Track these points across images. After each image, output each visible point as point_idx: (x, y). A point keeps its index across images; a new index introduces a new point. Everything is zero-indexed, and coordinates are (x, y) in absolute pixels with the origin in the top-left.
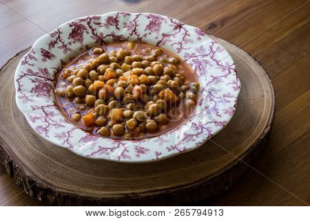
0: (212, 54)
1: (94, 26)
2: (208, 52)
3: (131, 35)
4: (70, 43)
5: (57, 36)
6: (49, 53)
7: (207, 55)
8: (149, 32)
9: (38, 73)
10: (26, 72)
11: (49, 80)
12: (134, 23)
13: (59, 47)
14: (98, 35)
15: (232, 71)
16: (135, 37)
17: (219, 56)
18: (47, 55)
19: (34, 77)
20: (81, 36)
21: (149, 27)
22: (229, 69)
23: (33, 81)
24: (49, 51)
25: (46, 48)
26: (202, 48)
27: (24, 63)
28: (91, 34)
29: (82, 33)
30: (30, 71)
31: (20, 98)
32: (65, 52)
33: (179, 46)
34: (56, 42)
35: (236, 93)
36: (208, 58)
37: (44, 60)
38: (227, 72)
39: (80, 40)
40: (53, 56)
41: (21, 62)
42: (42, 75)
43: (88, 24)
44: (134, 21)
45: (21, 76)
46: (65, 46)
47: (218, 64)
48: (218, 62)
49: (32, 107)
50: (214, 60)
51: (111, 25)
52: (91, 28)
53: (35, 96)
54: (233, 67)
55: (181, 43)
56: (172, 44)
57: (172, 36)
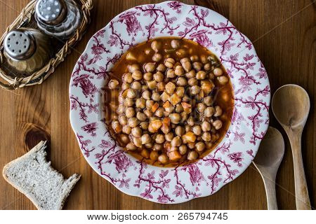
0: (201, 21)
1: (90, 67)
3: (122, 48)
4: (91, 100)
5: (78, 104)
6: (89, 125)
7: (199, 25)
8: (134, 34)
9: (104, 151)
10: (97, 160)
11: (114, 147)
12: (114, 35)
13: (89, 112)
14: (100, 71)
15: (231, 29)
16: (126, 47)
17: (208, 20)
18: (90, 128)
19: (106, 158)
20: (91, 85)
21: (130, 29)
22: (228, 28)
23: (110, 162)
24: (88, 123)
25: (84, 124)
26: (189, 21)
27: (87, 153)
28: (96, 76)
29: (89, 82)
30: (98, 156)
31: (121, 186)
32: (96, 111)
33: (168, 30)
34: (83, 111)
36: (201, 28)
37: (94, 135)
38: (228, 33)
39: (94, 89)
40: (94, 124)
41: (85, 156)
42: (108, 149)
43: (85, 69)
44: (113, 33)
45: (100, 167)
46: (91, 107)
47: (215, 29)
48: (213, 27)
49: (135, 185)
50: (209, 26)
51: (100, 53)
52: (89, 71)
53: (126, 174)
54: (230, 24)
55: (167, 26)
56: (161, 32)
57: (155, 25)
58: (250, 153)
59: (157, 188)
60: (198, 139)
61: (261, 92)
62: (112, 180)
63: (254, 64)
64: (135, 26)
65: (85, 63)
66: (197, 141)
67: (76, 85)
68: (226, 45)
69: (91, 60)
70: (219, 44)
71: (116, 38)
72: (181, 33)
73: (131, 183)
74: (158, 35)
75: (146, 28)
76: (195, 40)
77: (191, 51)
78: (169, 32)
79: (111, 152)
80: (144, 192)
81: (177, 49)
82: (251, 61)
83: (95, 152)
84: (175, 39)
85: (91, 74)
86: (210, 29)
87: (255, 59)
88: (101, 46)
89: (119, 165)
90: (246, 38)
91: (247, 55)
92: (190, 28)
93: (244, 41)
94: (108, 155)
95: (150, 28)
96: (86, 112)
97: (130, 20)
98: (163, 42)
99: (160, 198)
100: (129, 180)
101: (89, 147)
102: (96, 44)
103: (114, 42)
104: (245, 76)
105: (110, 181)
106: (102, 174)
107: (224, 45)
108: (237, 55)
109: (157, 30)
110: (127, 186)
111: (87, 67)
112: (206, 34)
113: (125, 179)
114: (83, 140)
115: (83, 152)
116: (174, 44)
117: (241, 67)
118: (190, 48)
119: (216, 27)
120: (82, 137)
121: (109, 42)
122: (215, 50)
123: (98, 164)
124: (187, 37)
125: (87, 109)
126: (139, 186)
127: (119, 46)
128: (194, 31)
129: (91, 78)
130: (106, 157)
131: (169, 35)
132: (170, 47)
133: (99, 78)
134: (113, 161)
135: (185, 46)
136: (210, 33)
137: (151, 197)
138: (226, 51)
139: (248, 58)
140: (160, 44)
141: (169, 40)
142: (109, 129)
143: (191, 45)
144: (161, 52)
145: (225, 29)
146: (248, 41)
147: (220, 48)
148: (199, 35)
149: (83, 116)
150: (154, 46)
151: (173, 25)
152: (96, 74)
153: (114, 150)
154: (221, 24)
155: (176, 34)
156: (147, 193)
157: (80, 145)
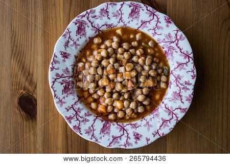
0: (177, 41)
1: (92, 20)
2: (174, 40)
3: (119, 22)
4: (78, 40)
5: (68, 36)
6: (66, 53)
7: (174, 42)
8: (132, 19)
9: (63, 74)
10: (55, 77)
11: (71, 77)
12: (120, 12)
13: (72, 45)
14: (96, 26)
15: (190, 59)
16: (122, 24)
17: (181, 43)
18: (65, 56)
20: (85, 31)
21: (131, 15)
22: (189, 57)
23: (62, 84)
24: (66, 51)
25: (63, 50)
26: (169, 35)
27: (52, 69)
28: (91, 27)
29: (85, 28)
30: (57, 75)
31: (57, 103)
32: (76, 48)
33: (153, 32)
34: (68, 42)
36: (174, 45)
37: (64, 61)
38: (187, 60)
39: (85, 34)
40: (69, 55)
41: (50, 69)
42: (66, 75)
43: (88, 18)
44: (120, 10)
45: (54, 82)
46: (75, 43)
47: (181, 52)
48: (181, 50)
49: (66, 109)
50: (178, 47)
51: (104, 16)
52: (90, 21)
53: (66, 98)
54: (192, 55)
55: (154, 29)
56: (148, 30)
57: (148, 23)
58: (148, 140)
59: (77, 119)
60: (123, 109)
61: (181, 109)
62: (55, 96)
63: (189, 89)
64: (136, 15)
65: (90, 15)
66: (121, 110)
67: (76, 24)
68: (180, 66)
69: (95, 16)
70: (177, 62)
71: (119, 14)
72: (159, 39)
73: (65, 106)
74: (145, 30)
75: (142, 21)
76: (165, 49)
77: (157, 54)
79: (67, 79)
80: (68, 116)
81: (150, 48)
82: (188, 86)
83: (57, 71)
84: (154, 41)
85: (89, 24)
86: (178, 50)
87: (191, 87)
88: (107, 12)
89: (66, 89)
90: (195, 71)
91: (189, 81)
92: (167, 40)
93: (193, 71)
94: (64, 79)
95: (143, 23)
96: (69, 44)
97: (135, 9)
98: (145, 38)
99: (75, 127)
100: (65, 103)
101: (56, 66)
102: (105, 9)
103: (117, 16)
104: (178, 92)
105: (53, 95)
106: (52, 87)
107: (180, 64)
108: (183, 77)
109: (147, 27)
110: (61, 105)
111: (90, 18)
112: (174, 51)
113: (63, 100)
114: (56, 58)
115: (50, 66)
116: (150, 43)
117: (180, 86)
118: (158, 52)
121: (113, 13)
122: (172, 64)
123: (54, 80)
124: (161, 44)
125: (72, 42)
127: (118, 20)
128: (168, 44)
129: (88, 26)
130: (62, 79)
131: (152, 35)
132: (147, 43)
133: (92, 29)
134: (64, 85)
135: (156, 49)
136: (176, 52)
137: (70, 123)
138: (178, 69)
139: (188, 83)
142: (76, 64)
143: (160, 51)
145: (187, 56)
146: (195, 73)
147: (176, 65)
148: (169, 48)
149: (66, 45)
151: (158, 32)
153: (69, 79)
154: (187, 52)
155: (156, 38)
156: (70, 118)
157: (52, 60)
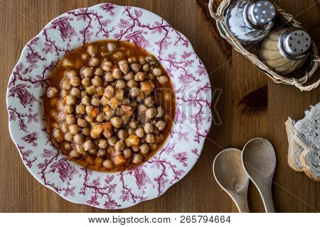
0: (136, 21)
1: (26, 76)
2: (131, 22)
3: (58, 54)
4: (30, 110)
5: (17, 115)
6: (30, 136)
7: (134, 25)
8: (68, 39)
9: (46, 160)
10: (40, 170)
11: (57, 156)
12: (49, 43)
13: (29, 121)
14: (37, 80)
15: (167, 28)
16: (62, 53)
17: (143, 20)
18: (31, 138)
19: (49, 168)
20: (29, 95)
21: (64, 35)
22: (163, 27)
23: (53, 171)
24: (28, 134)
25: (24, 134)
26: (123, 22)
27: (30, 164)
28: (33, 85)
29: (27, 92)
30: (40, 166)
31: (66, 195)
32: (36, 120)
33: (103, 33)
34: (22, 121)
35: (190, 49)
36: (136, 28)
37: (35, 145)
38: (164, 31)
39: (32, 99)
40: (34, 134)
41: (27, 167)
42: (50, 158)
43: (21, 79)
44: (47, 40)
45: (43, 177)
46: (30, 116)
47: (150, 29)
48: (148, 27)
49: (81, 193)
50: (144, 26)
51: (36, 61)
52: (26, 80)
53: (70, 182)
54: (165, 23)
55: (102, 29)
56: (96, 35)
57: (89, 29)
58: (195, 151)
59: (103, 194)
60: (141, 141)
61: (202, 89)
62: (57, 189)
63: (192, 61)
64: (69, 31)
65: (20, 73)
66: (140, 144)
67: (13, 95)
68: (163, 45)
69: (27, 70)
70: (156, 43)
71: (50, 46)
72: (116, 36)
73: (77, 191)
74: (93, 39)
75: (81, 32)
76: (131, 41)
77: (128, 53)
78: (105, 35)
79: (54, 161)
80: (90, 199)
81: (114, 52)
82: (189, 59)
83: (37, 162)
84: (112, 42)
85: (28, 83)
86: (146, 29)
87: (194, 57)
88: (36, 54)
89: (63, 174)
90: (182, 36)
91: (185, 53)
92: (125, 30)
93: (180, 39)
94: (51, 164)
95: (84, 32)
96: (25, 123)
97: (63, 25)
98: (99, 46)
99: (106, 204)
100: (73, 188)
101: (31, 158)
102: (30, 53)
103: (49, 50)
104: (184, 74)
105: (54, 190)
106: (46, 184)
107: (161, 43)
108: (175, 54)
109: (92, 34)
110: (73, 194)
111: (23, 76)
112: (142, 34)
113: (70, 187)
114: (23, 150)
115: (25, 163)
116: (110, 47)
117: (180, 65)
118: (127, 50)
119: (151, 27)
120: (23, 148)
121: (43, 50)
122: (152, 50)
123: (42, 174)
124: (123, 39)
125: (26, 119)
126: (84, 193)
127: (55, 53)
128: (129, 32)
129: (28, 87)
130: (49, 166)
131: (105, 38)
132: (106, 50)
133: (35, 87)
134: (57, 170)
135: (122, 48)
136: (146, 33)
137: (98, 204)
138: (163, 50)
139: (186, 55)
140: (96, 48)
141: (105, 43)
142: (51, 138)
143: (128, 47)
144: (98, 56)
145: (160, 28)
146: (185, 38)
147: (157, 47)
148: (135, 36)
149: (23, 126)
150: (90, 50)
151: (108, 28)
152: (33, 83)
153: (57, 159)
154: (157, 23)
155: (111, 37)
156: (94, 200)
157: (21, 156)
